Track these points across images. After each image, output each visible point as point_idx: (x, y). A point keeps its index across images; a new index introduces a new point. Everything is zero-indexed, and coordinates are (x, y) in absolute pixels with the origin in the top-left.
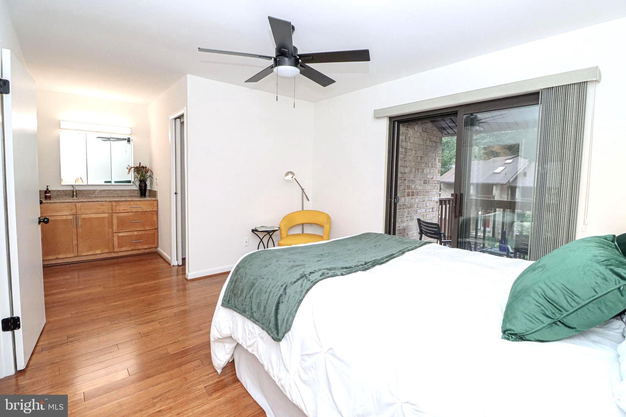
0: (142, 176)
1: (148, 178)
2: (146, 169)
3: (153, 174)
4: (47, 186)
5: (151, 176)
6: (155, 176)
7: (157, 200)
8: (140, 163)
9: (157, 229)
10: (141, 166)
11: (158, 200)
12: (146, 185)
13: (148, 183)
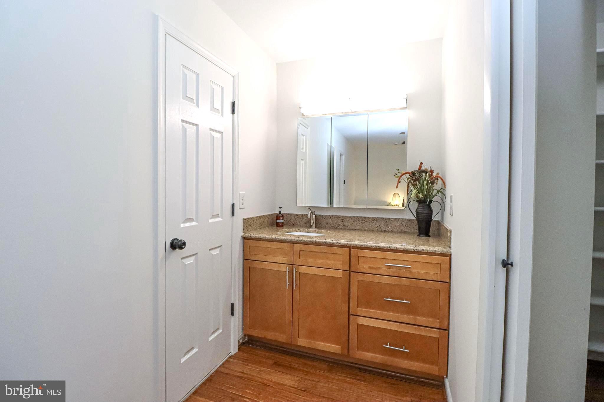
0: (421, 191)
1: (436, 195)
2: (432, 175)
3: (445, 187)
4: (280, 208)
5: (442, 192)
6: (450, 192)
7: (449, 256)
8: (421, 164)
9: (447, 329)
10: (423, 168)
11: (451, 255)
12: (431, 212)
13: (435, 206)
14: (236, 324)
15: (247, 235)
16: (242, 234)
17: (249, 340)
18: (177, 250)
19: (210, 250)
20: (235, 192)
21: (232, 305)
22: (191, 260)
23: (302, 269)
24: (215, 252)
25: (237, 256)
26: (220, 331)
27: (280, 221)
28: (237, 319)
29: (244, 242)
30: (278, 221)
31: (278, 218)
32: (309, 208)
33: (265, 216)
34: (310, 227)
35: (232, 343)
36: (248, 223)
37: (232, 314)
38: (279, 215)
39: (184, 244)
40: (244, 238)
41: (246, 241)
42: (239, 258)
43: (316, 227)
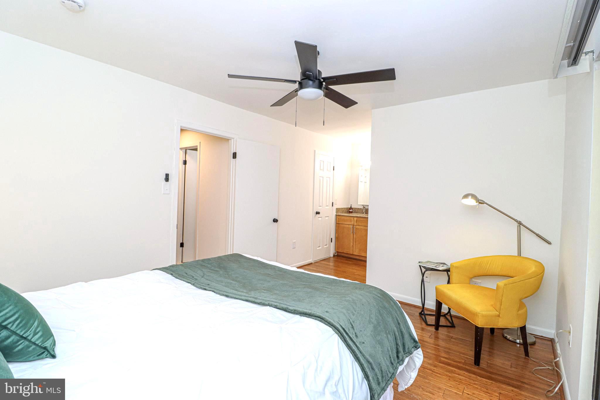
14: (333, 245)
15: (338, 214)
16: (335, 214)
17: (337, 255)
18: (318, 214)
19: (326, 217)
20: (334, 198)
21: (332, 239)
22: (320, 219)
23: (357, 227)
24: (327, 218)
25: (334, 222)
26: (328, 246)
27: (351, 210)
28: (333, 244)
29: (336, 217)
30: (350, 210)
31: (350, 209)
32: (363, 205)
33: (345, 208)
34: (363, 213)
35: (331, 248)
36: (338, 210)
37: (332, 242)
38: (351, 208)
39: (320, 213)
40: (336, 215)
41: (337, 216)
42: (334, 223)
43: (366, 213)
